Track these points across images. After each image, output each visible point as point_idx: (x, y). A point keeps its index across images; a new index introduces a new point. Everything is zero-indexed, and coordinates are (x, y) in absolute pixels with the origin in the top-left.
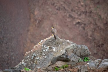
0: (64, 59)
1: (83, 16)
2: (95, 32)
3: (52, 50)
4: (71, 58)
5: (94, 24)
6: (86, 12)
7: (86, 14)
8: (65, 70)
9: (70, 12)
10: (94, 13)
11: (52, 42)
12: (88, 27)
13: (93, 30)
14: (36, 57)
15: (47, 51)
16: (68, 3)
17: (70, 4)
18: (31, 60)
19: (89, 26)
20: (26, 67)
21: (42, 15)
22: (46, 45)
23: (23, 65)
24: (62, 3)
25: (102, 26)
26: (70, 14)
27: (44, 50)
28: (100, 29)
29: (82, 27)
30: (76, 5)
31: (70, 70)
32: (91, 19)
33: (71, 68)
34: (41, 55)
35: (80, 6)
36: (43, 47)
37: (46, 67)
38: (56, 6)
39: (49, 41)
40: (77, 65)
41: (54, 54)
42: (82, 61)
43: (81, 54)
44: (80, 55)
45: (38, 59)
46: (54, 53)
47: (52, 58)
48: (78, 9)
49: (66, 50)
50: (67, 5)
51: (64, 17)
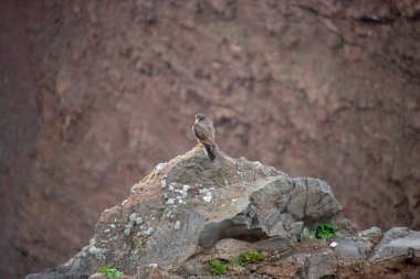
0: (244, 231)
1: (241, 94)
2: (288, 152)
3: (201, 199)
4: (270, 228)
5: (284, 122)
6: (252, 79)
7: (250, 89)
8: (248, 272)
9: (190, 82)
10: (279, 83)
11: (198, 171)
12: (259, 137)
13: (281, 147)
14: (142, 227)
15: (181, 201)
16: (183, 46)
17: (191, 49)
18: (122, 236)
19: (262, 132)
20: (107, 263)
21: (87, 96)
22: (178, 181)
23: (94, 255)
24: (159, 48)
25: (312, 130)
26: (193, 88)
27: (171, 201)
28: (305, 142)
29: (238, 136)
30: (214, 56)
31: (269, 270)
32: (268, 105)
33: (273, 262)
34: (159, 217)
35: (227, 58)
36: (167, 187)
37: (181, 260)
38: (137, 59)
39: (189, 165)
40: (293, 251)
41: (208, 215)
42: (312, 237)
43: (308, 213)
44: (301, 216)
45: (148, 232)
46: (210, 210)
47: (202, 227)
48: (221, 70)
49: (252, 199)
50: (178, 55)
51: (167, 100)
